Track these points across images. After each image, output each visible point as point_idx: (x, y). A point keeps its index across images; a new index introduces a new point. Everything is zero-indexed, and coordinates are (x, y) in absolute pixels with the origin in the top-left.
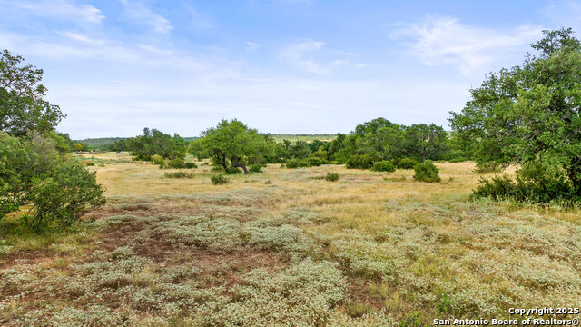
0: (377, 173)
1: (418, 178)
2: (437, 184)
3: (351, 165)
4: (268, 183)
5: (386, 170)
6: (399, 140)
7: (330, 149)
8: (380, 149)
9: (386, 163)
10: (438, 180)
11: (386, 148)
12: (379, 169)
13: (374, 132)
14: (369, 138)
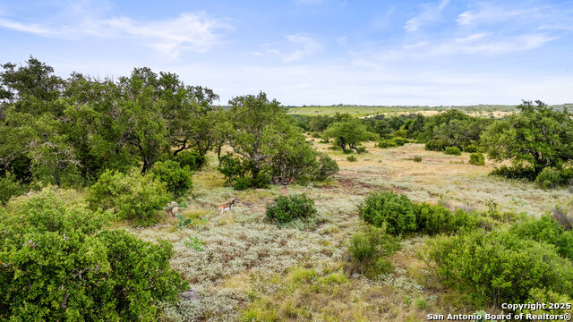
0: (448, 156)
1: (472, 162)
2: (482, 167)
3: (429, 148)
4: (380, 162)
5: (454, 153)
6: (465, 130)
7: (410, 127)
8: (452, 137)
9: (455, 148)
10: (483, 164)
11: (456, 136)
12: (449, 153)
13: (447, 123)
14: (444, 128)
